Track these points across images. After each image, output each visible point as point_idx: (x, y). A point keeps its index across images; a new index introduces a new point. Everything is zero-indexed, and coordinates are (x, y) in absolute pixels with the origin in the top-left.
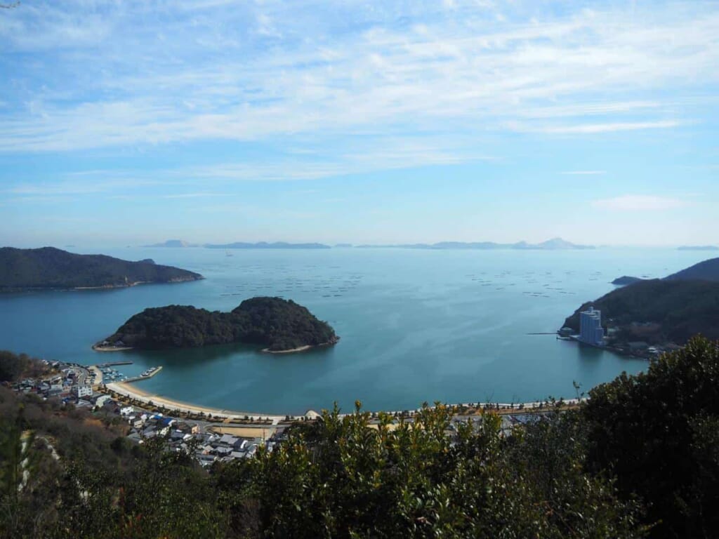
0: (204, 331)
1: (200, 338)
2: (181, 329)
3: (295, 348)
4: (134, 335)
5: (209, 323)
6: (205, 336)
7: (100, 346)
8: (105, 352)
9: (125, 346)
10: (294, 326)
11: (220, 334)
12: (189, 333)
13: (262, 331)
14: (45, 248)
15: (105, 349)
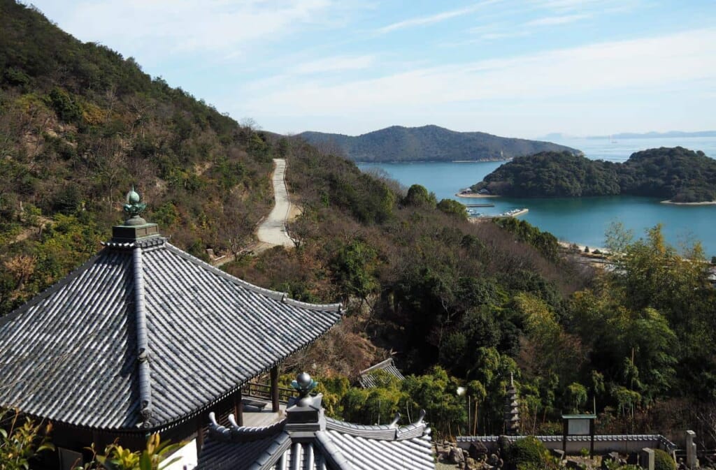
0: (583, 178)
1: (578, 187)
2: (553, 174)
3: (711, 201)
4: (501, 182)
5: (589, 171)
6: (583, 185)
7: (464, 193)
8: (469, 198)
9: (491, 194)
10: (708, 176)
11: (603, 183)
12: (564, 180)
13: (660, 182)
14: (427, 126)
15: (468, 196)
